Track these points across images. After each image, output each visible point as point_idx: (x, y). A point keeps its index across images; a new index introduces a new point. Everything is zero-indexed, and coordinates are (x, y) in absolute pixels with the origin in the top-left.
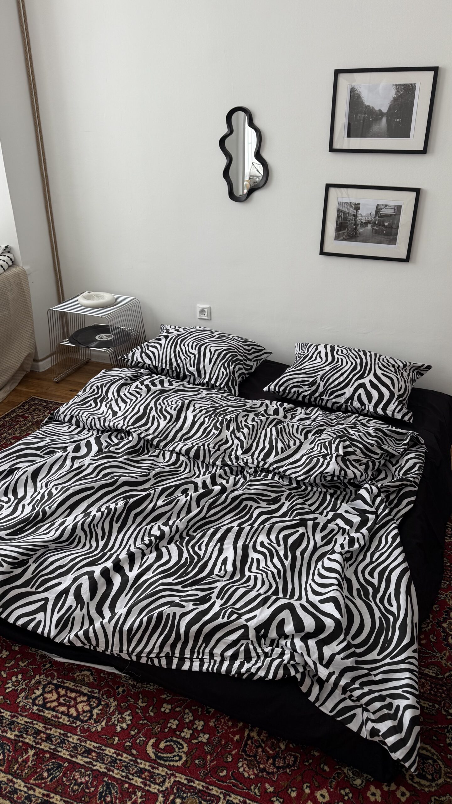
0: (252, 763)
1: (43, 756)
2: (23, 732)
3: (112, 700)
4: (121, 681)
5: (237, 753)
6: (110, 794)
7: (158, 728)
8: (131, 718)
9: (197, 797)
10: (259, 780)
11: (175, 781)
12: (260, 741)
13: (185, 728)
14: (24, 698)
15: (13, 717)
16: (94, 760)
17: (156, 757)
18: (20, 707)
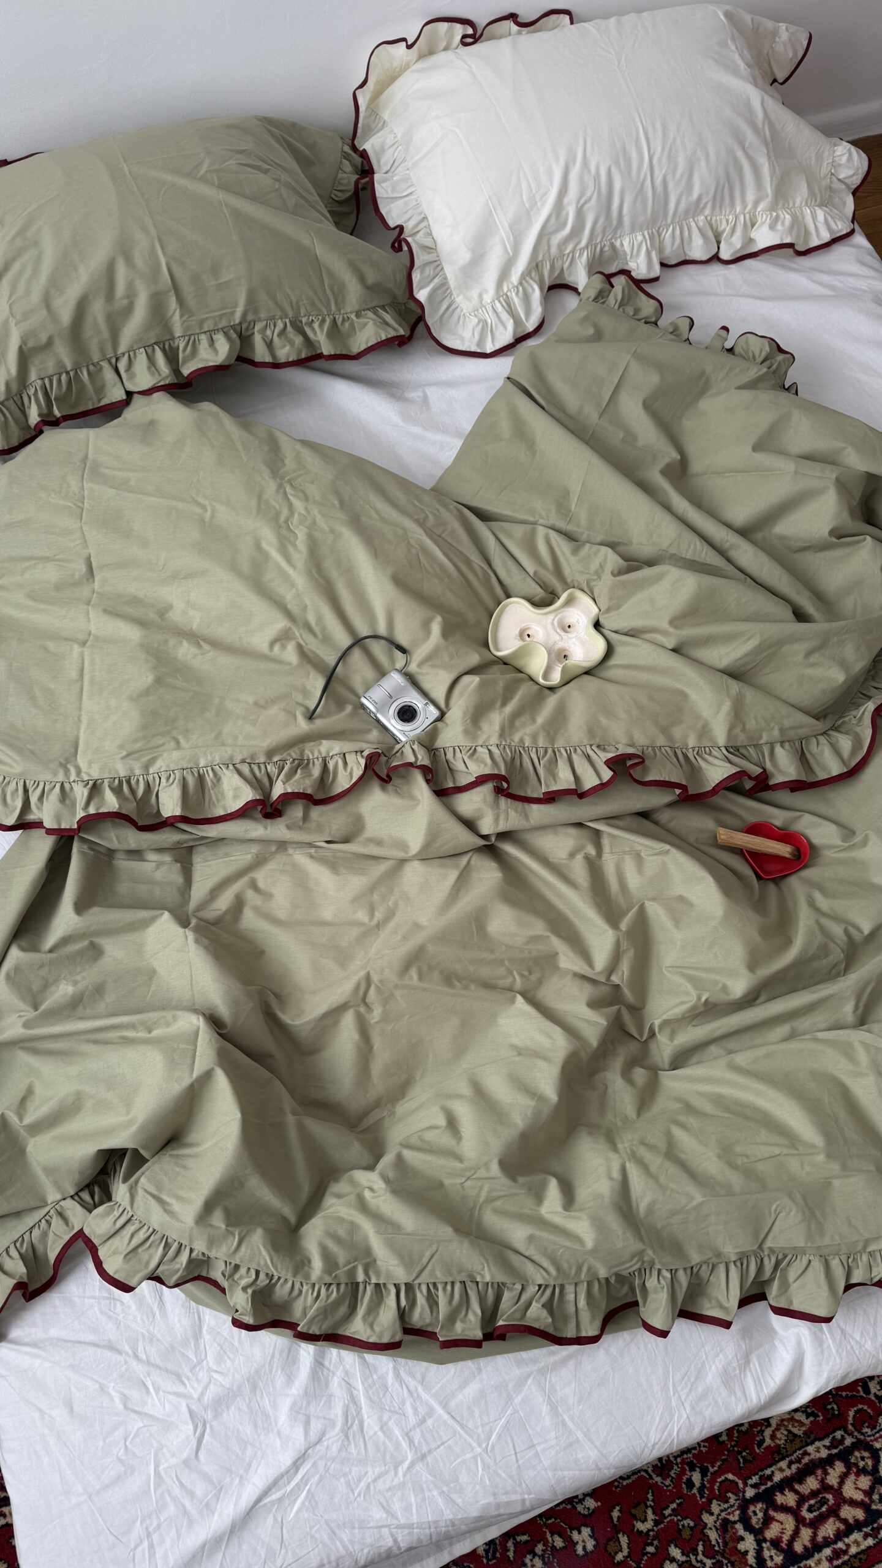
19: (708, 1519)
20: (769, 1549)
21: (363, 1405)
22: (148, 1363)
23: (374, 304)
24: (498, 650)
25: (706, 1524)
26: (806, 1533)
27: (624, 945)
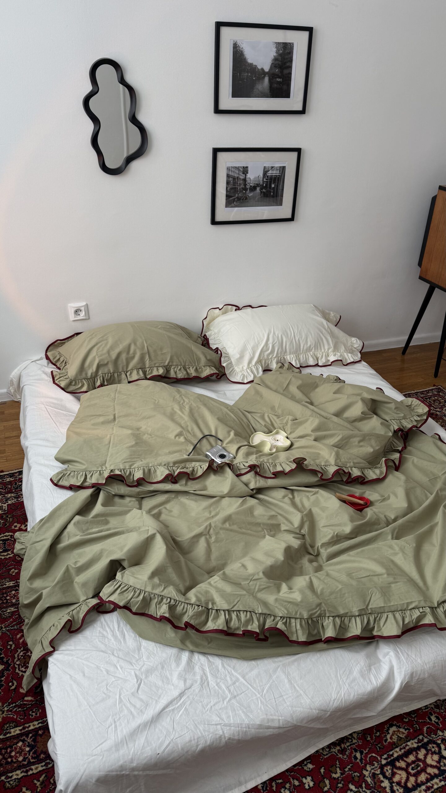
19: (366, 773)
20: (396, 786)
21: (209, 676)
22: (118, 657)
23: (209, 365)
24: (253, 444)
25: (365, 775)
26: (412, 779)
27: (305, 519)
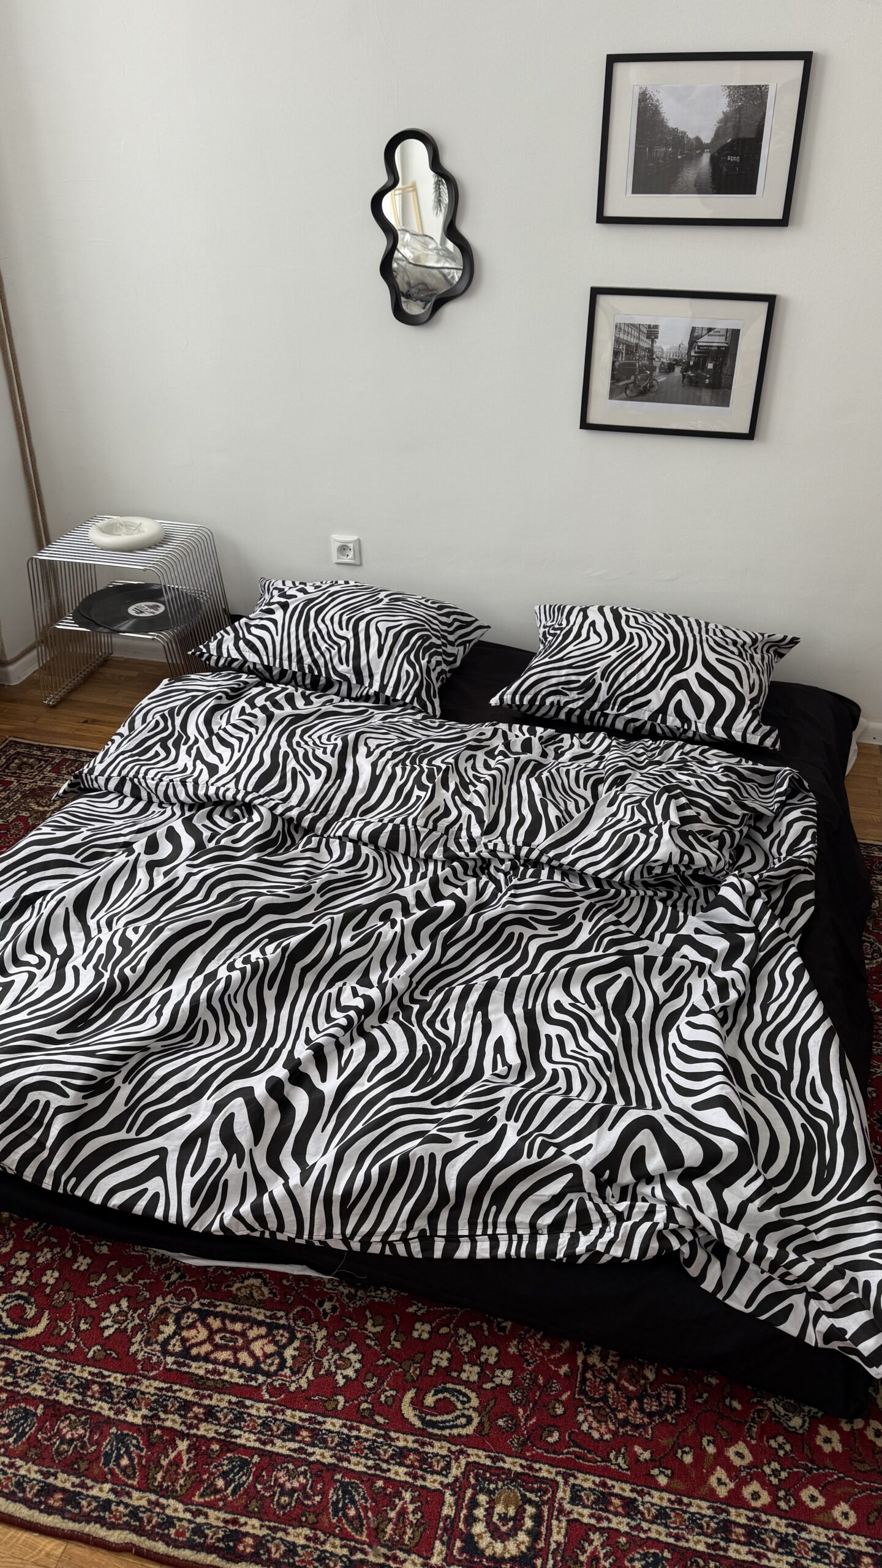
0: (603, 1412)
1: (208, 1448)
2: (156, 1410)
3: (315, 1327)
4: (325, 1290)
5: (572, 1397)
6: (353, 1502)
7: (415, 1369)
8: (359, 1357)
9: (514, 1486)
10: (620, 1442)
11: (468, 1464)
12: (609, 1371)
13: (466, 1363)
14: (142, 1343)
15: (129, 1382)
16: (307, 1445)
17: (422, 1424)
18: (139, 1361)
19: (159, 1301)
25: (155, 1302)
26: (207, 1348)
